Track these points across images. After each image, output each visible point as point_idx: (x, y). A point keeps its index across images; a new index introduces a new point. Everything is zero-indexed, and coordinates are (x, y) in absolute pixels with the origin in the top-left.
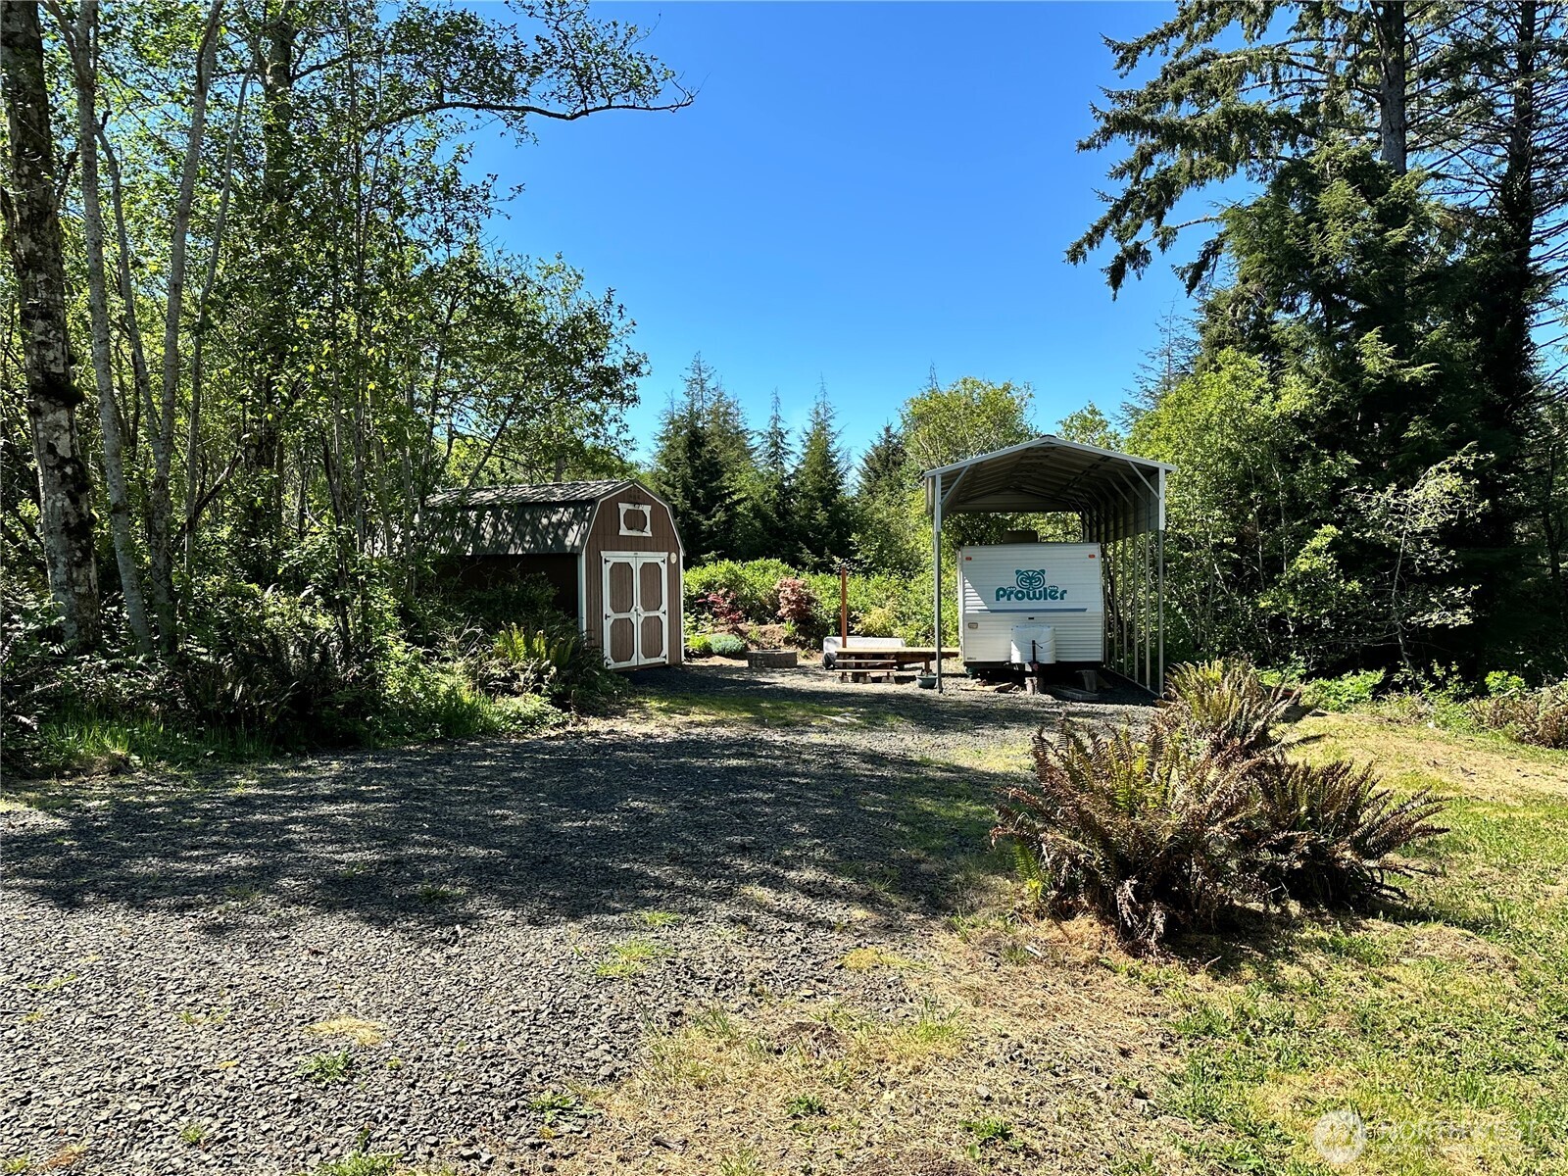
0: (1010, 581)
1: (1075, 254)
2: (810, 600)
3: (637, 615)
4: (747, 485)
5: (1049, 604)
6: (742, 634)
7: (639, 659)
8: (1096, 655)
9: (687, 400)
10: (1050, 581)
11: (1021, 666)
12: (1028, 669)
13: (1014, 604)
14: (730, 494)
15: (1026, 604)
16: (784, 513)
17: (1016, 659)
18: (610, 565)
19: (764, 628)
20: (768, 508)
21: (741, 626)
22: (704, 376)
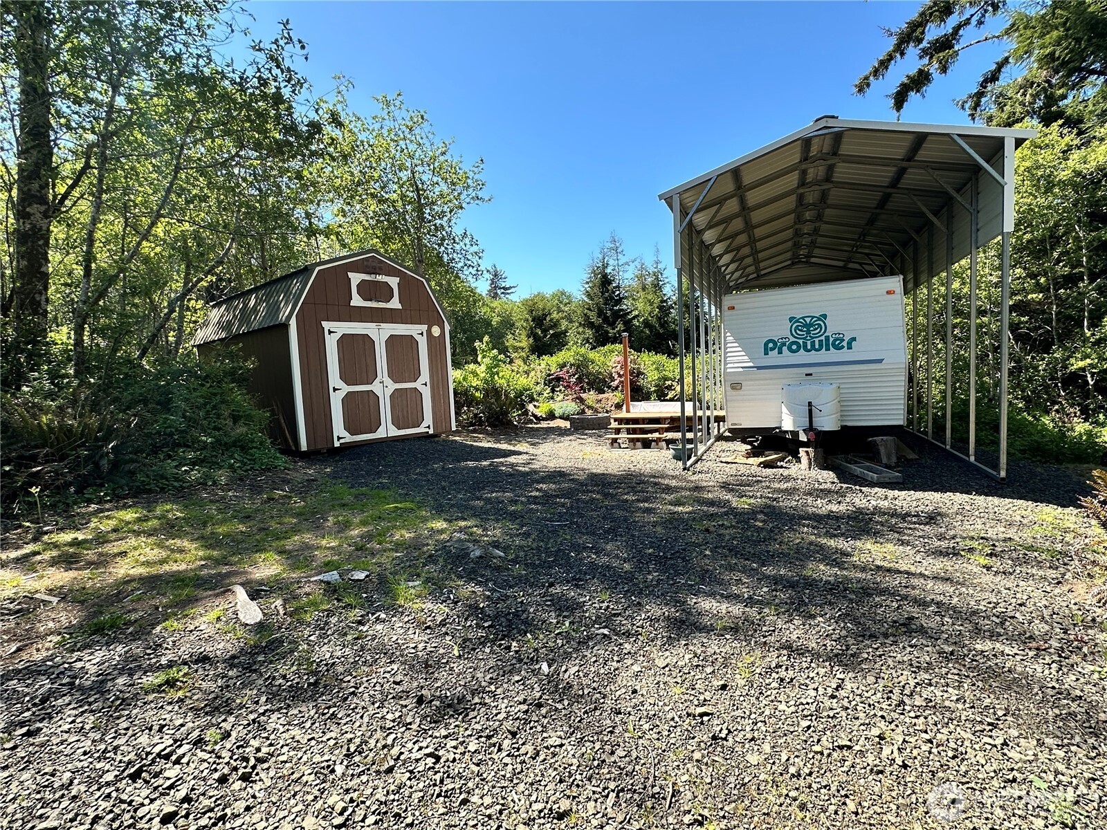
0: (782, 330)
1: (863, 87)
2: (640, 373)
3: (383, 387)
4: (639, 308)
5: (833, 355)
6: (582, 401)
7: (387, 430)
8: (897, 417)
9: (601, 257)
10: (833, 327)
11: (795, 434)
12: (803, 437)
13: (787, 357)
14: (628, 314)
15: (802, 357)
16: (664, 324)
17: (788, 425)
18: (336, 337)
19: (601, 396)
20: (653, 321)
21: (583, 396)
22: (618, 244)
